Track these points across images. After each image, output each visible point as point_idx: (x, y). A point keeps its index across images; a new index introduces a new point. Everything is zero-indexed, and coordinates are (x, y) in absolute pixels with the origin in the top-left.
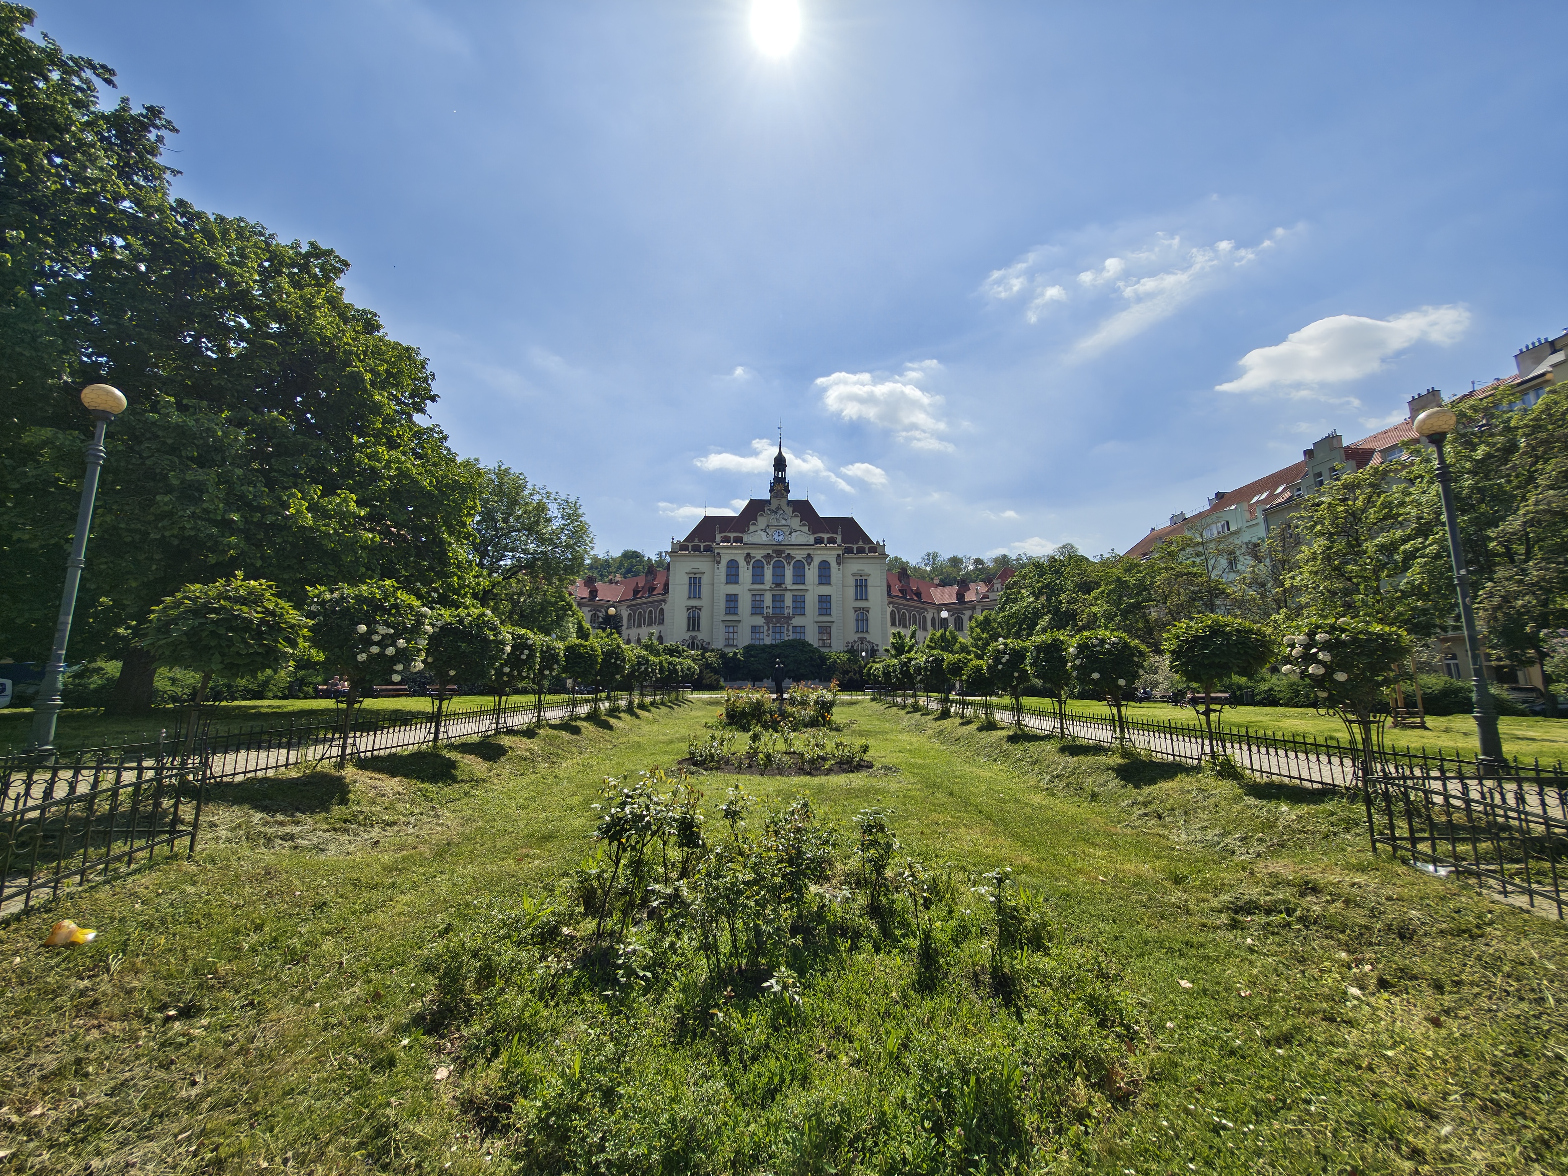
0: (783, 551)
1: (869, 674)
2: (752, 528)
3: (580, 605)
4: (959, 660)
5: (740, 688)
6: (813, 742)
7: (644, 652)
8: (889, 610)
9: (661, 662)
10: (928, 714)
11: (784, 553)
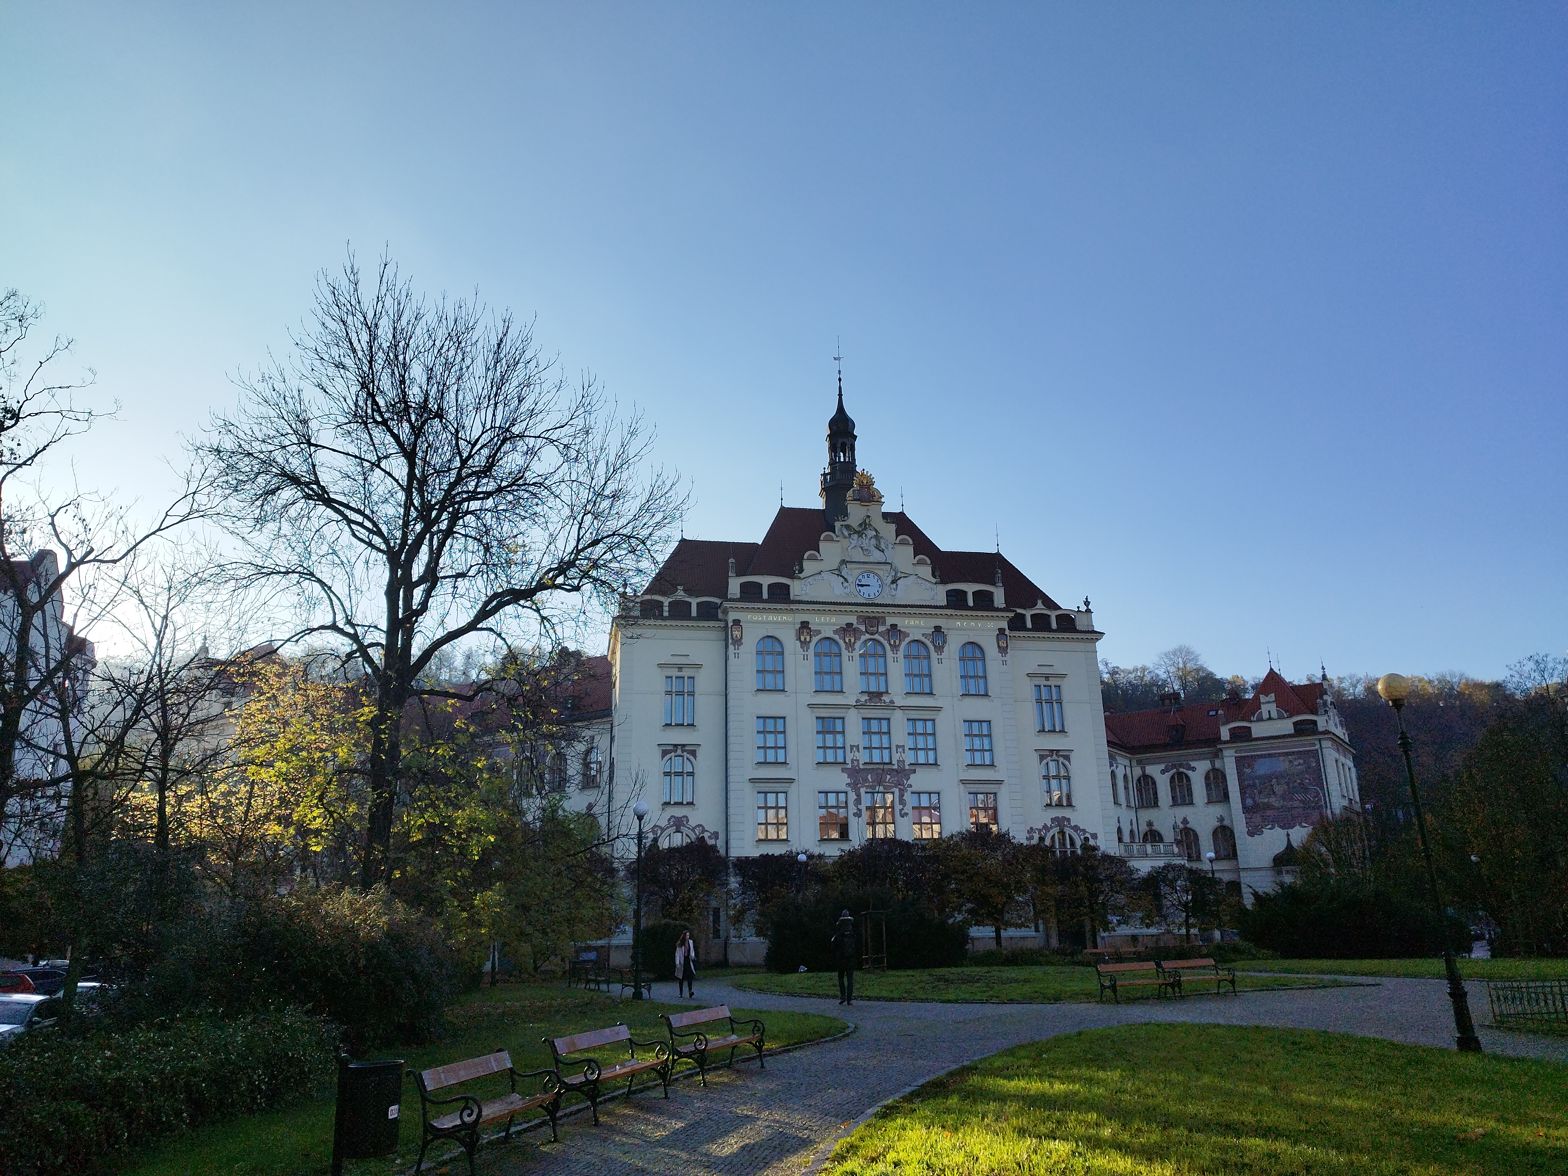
0: (882, 620)
2: (809, 567)
11: (884, 623)
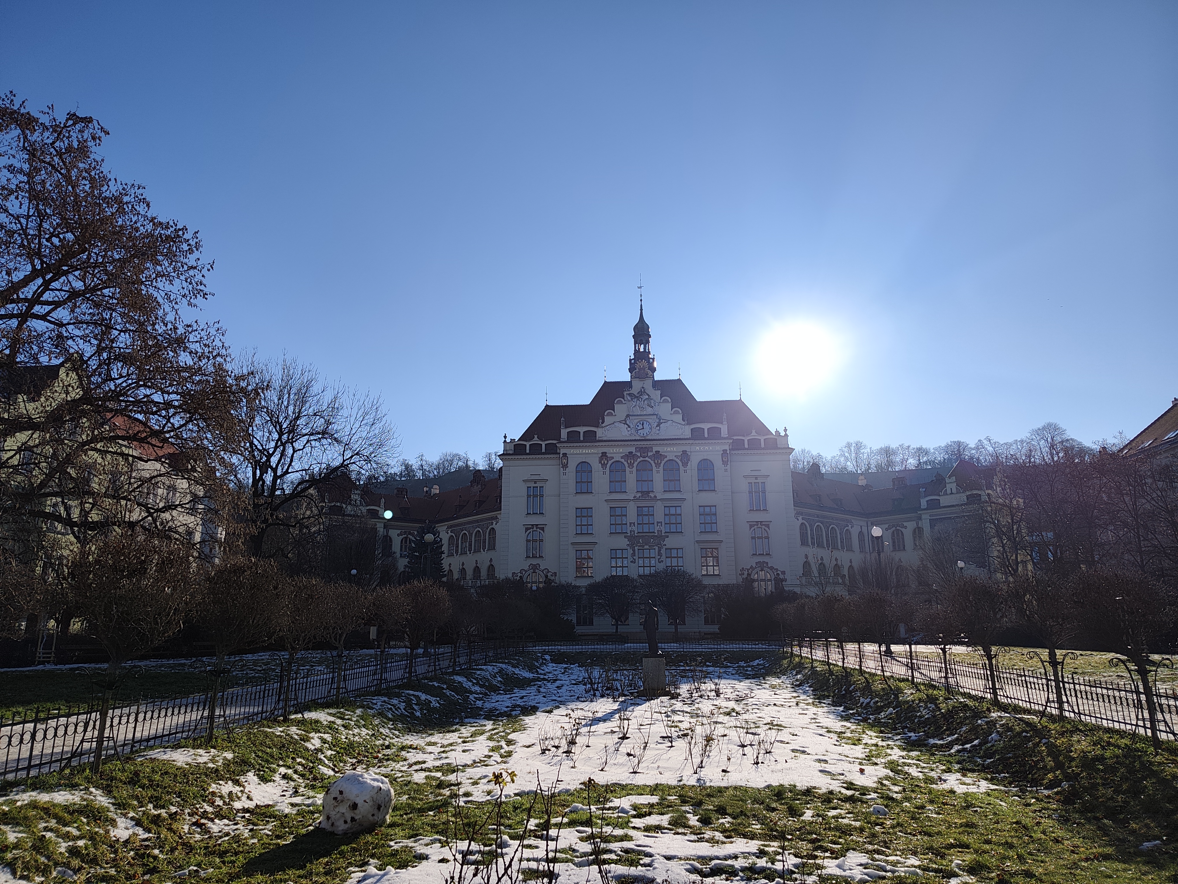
2: (608, 420)
8: (797, 523)
11: (651, 451)
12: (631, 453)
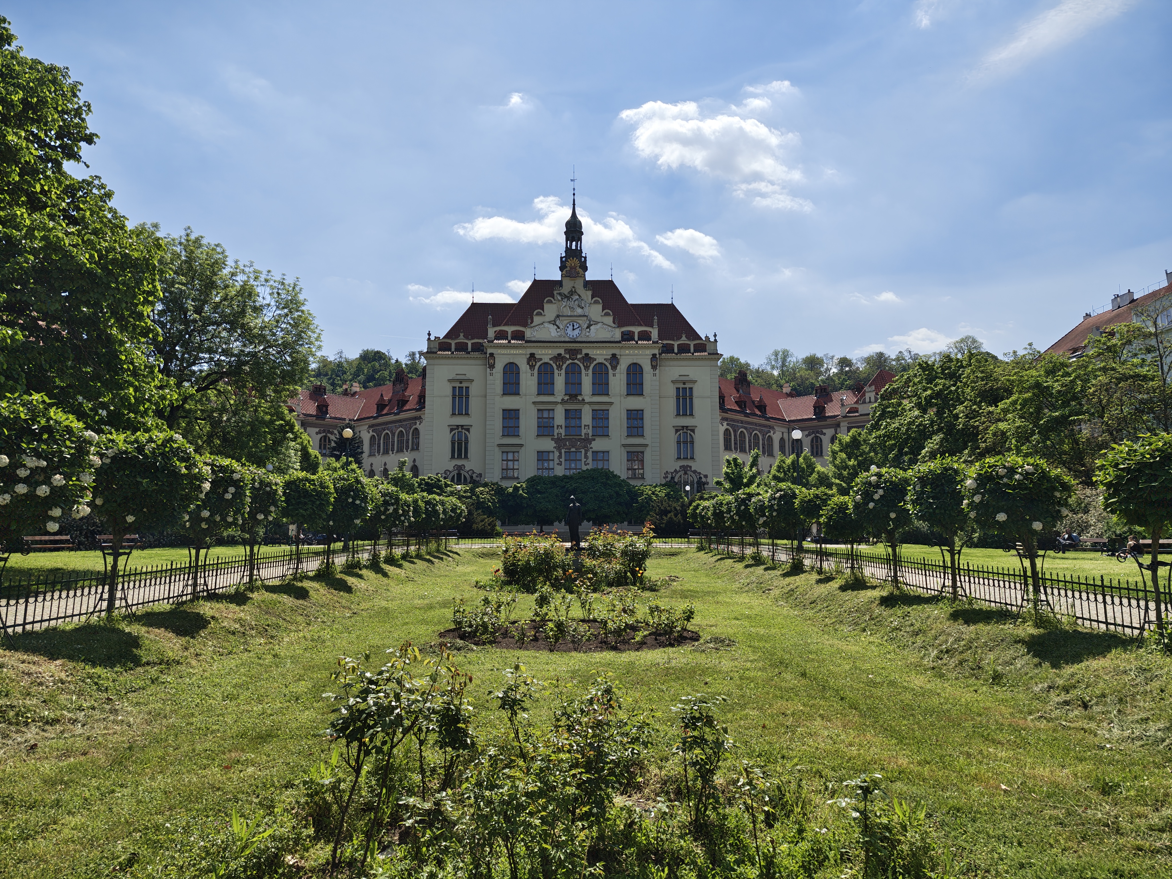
0: (579, 351)
1: (694, 515)
2: (537, 320)
3: (304, 425)
4: (817, 496)
5: (522, 535)
6: (619, 607)
7: (392, 488)
8: (722, 429)
9: (415, 501)
10: (774, 568)
11: (581, 353)
12: (560, 355)
